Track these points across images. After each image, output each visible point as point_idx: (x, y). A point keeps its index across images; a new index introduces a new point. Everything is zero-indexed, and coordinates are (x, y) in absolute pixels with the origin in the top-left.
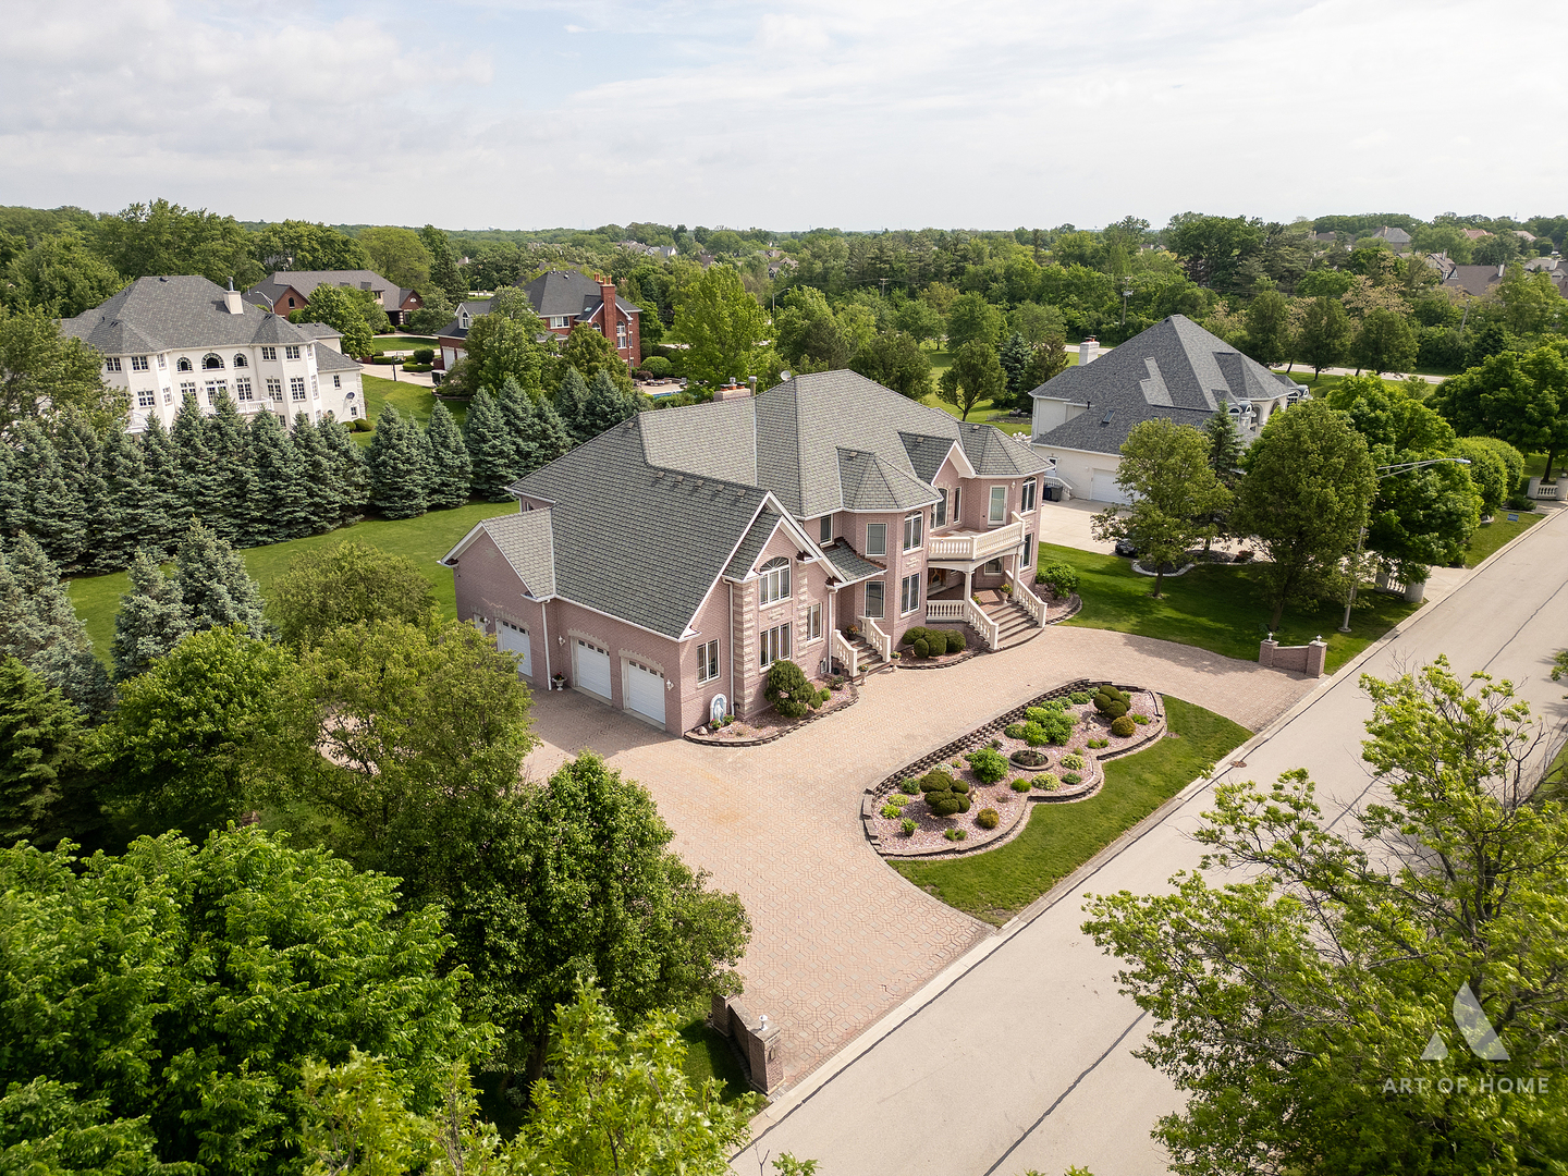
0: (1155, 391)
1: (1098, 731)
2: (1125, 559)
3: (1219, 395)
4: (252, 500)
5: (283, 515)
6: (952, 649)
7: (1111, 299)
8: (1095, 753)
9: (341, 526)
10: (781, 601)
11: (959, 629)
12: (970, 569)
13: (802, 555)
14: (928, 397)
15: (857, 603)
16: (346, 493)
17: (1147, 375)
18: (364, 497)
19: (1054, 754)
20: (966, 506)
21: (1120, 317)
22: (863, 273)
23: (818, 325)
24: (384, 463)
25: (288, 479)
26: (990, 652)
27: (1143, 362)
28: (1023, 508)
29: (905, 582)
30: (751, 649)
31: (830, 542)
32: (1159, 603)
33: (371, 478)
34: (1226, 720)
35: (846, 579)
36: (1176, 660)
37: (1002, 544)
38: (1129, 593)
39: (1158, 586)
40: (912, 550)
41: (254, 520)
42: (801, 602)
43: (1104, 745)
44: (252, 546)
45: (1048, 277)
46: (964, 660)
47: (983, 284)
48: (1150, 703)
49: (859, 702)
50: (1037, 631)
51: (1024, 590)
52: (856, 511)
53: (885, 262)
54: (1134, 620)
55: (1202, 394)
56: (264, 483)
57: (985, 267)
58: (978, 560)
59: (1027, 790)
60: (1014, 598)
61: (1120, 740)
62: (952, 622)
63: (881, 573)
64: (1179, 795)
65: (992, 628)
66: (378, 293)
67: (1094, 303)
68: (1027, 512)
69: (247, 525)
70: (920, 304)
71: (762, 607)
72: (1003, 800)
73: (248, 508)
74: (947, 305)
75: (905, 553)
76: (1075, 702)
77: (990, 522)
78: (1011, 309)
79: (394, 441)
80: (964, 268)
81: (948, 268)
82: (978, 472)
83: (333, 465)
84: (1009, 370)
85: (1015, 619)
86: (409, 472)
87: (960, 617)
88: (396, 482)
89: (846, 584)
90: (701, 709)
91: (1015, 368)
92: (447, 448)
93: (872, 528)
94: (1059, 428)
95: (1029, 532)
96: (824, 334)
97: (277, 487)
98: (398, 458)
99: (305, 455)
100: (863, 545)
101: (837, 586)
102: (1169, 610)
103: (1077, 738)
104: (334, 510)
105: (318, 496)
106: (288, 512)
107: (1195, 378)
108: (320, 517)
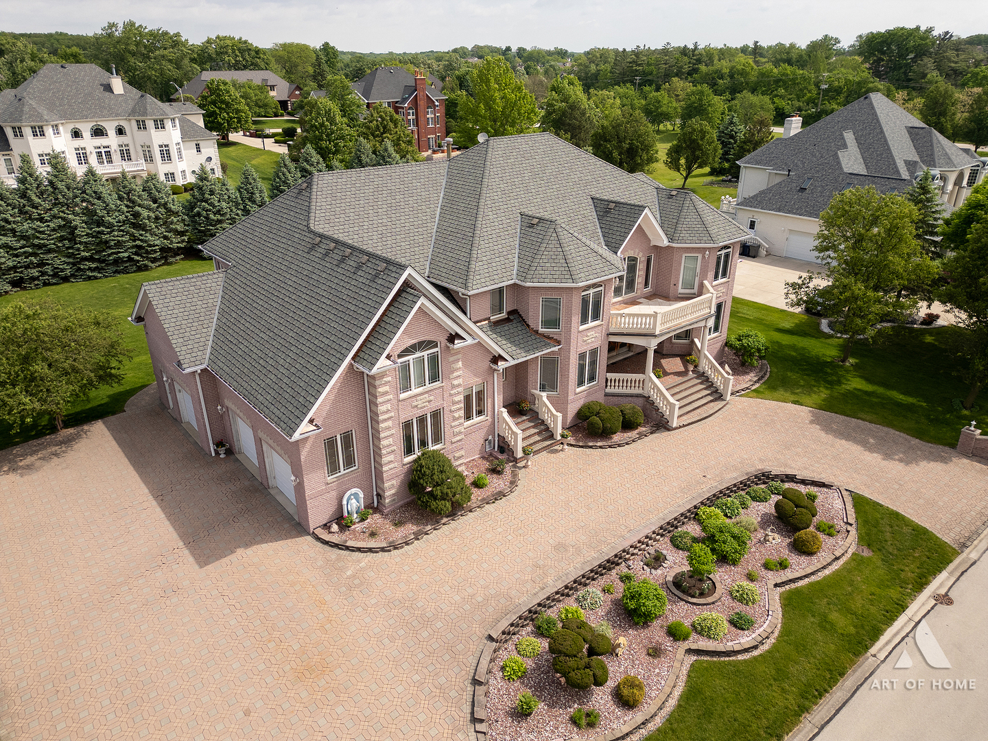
0: (852, 160)
1: (778, 542)
2: (814, 318)
3: (911, 165)
4: (81, 243)
5: (109, 255)
6: (628, 425)
7: (810, 92)
8: (773, 577)
9: (163, 264)
10: (428, 386)
11: (638, 404)
12: (653, 344)
13: (452, 338)
14: (654, 165)
15: (531, 378)
16: (166, 238)
17: (845, 146)
18: (183, 241)
19: (723, 577)
20: (657, 275)
21: (816, 105)
22: (623, 74)
23: (573, 107)
24: (199, 214)
25: (110, 226)
26: (669, 429)
27: (842, 135)
28: (716, 277)
29: (582, 356)
30: (391, 439)
31: (504, 315)
32: (847, 371)
33: (188, 225)
34: (925, 531)
35: (513, 356)
36: (864, 444)
37: (689, 317)
38: (818, 358)
39: (848, 349)
40: (591, 324)
41: (85, 259)
42: (453, 387)
43: (783, 565)
44: (85, 280)
45: (762, 75)
46: (639, 438)
47: (712, 81)
48: (838, 504)
49: (518, 490)
50: (720, 404)
51: (710, 362)
52: (528, 284)
53: (639, 65)
54: (824, 393)
55: (895, 163)
56: (91, 229)
57: (714, 68)
58: (661, 335)
59: (685, 638)
60: (700, 369)
61: (803, 558)
62: (631, 396)
63: (556, 349)
64: (873, 650)
65: (672, 406)
66: (272, 88)
67: (797, 95)
68: (721, 281)
69: (79, 263)
70: (663, 96)
71: (403, 396)
72: (655, 652)
73: (78, 249)
74: (682, 95)
75: (582, 328)
76: (754, 499)
77: (681, 290)
78: (732, 99)
79: (207, 196)
80: (698, 69)
81: (686, 69)
82: (671, 240)
83: (153, 215)
84: (724, 144)
85: (697, 390)
86: (220, 222)
87: (640, 391)
88: (209, 230)
89: (512, 362)
90: (335, 503)
91: (730, 143)
92: (254, 202)
93: (546, 301)
94: (762, 193)
95: (720, 300)
96: (577, 113)
97: (102, 233)
98: (210, 210)
99: (127, 206)
100: (536, 318)
101: (502, 365)
102: (858, 379)
103: (753, 557)
104: (155, 252)
105: (139, 240)
106: (112, 253)
107: (889, 149)
108: (142, 257)
